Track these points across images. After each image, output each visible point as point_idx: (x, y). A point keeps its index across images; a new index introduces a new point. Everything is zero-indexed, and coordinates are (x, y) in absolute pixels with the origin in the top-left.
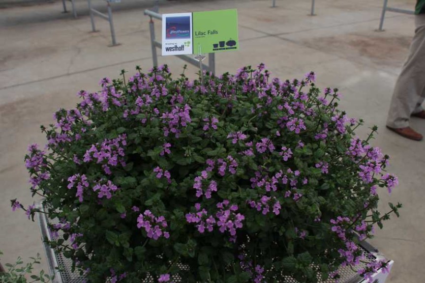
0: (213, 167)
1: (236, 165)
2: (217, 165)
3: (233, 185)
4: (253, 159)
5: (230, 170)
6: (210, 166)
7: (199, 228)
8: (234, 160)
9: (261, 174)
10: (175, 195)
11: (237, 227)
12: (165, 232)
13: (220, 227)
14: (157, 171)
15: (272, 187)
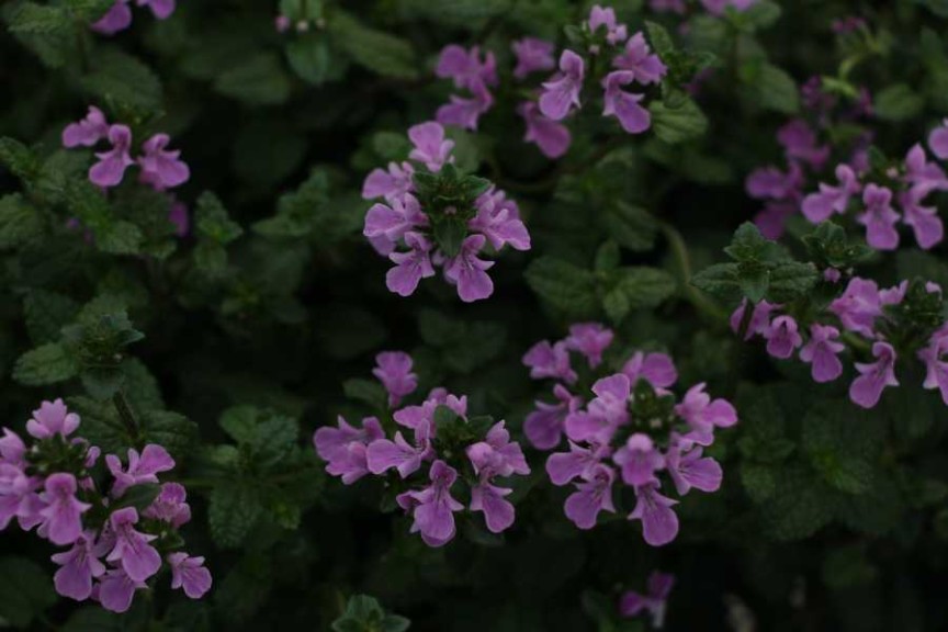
0: (489, 99)
1: (655, 73)
2: (515, 84)
3: (632, 222)
4: (764, 36)
5: (609, 111)
6: (466, 94)
7: (418, 512)
8: (638, 38)
9: (822, 138)
10: (228, 306)
11: (685, 486)
12: (179, 558)
13: (569, 489)
14: (90, 142)
15: (910, 220)
